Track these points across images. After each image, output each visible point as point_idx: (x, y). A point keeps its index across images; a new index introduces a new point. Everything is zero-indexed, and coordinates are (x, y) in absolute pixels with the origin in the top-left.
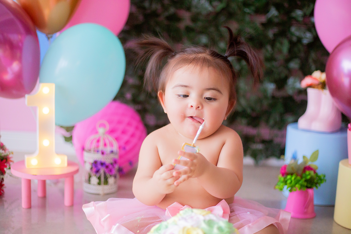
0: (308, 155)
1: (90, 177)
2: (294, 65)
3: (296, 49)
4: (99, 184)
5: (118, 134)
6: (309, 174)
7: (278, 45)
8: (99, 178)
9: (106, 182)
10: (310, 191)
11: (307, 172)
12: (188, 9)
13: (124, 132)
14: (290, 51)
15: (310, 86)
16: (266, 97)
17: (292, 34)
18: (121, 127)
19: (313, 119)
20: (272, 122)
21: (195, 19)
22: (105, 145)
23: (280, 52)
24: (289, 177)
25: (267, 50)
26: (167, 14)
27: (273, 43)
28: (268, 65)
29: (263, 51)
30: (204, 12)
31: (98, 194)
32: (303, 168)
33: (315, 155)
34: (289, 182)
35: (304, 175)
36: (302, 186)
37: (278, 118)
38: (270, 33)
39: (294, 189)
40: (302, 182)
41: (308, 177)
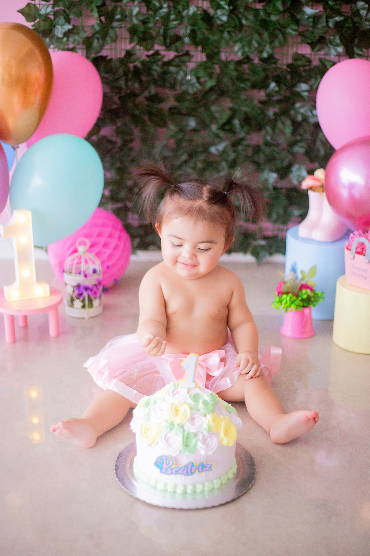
0: (307, 270)
1: (72, 300)
2: (299, 149)
3: (301, 131)
4: (84, 307)
5: (99, 248)
6: (305, 293)
7: (279, 125)
8: (83, 301)
9: (91, 305)
10: (306, 311)
11: (304, 291)
12: (173, 87)
13: (105, 245)
14: (294, 132)
15: (311, 188)
16: (266, 188)
17: (297, 112)
18: (103, 240)
19: (313, 227)
20: (274, 216)
21: (180, 98)
22: (86, 261)
23: (283, 133)
24: (284, 296)
25: (267, 133)
26: (146, 94)
27: (273, 123)
28: (268, 150)
29: (263, 132)
30: (191, 90)
31: (84, 318)
32: (299, 286)
33: (313, 270)
34: (284, 302)
35: (300, 294)
36: (297, 306)
37: (281, 211)
38: (271, 112)
39: (290, 310)
40: (298, 302)
41: (305, 297)
